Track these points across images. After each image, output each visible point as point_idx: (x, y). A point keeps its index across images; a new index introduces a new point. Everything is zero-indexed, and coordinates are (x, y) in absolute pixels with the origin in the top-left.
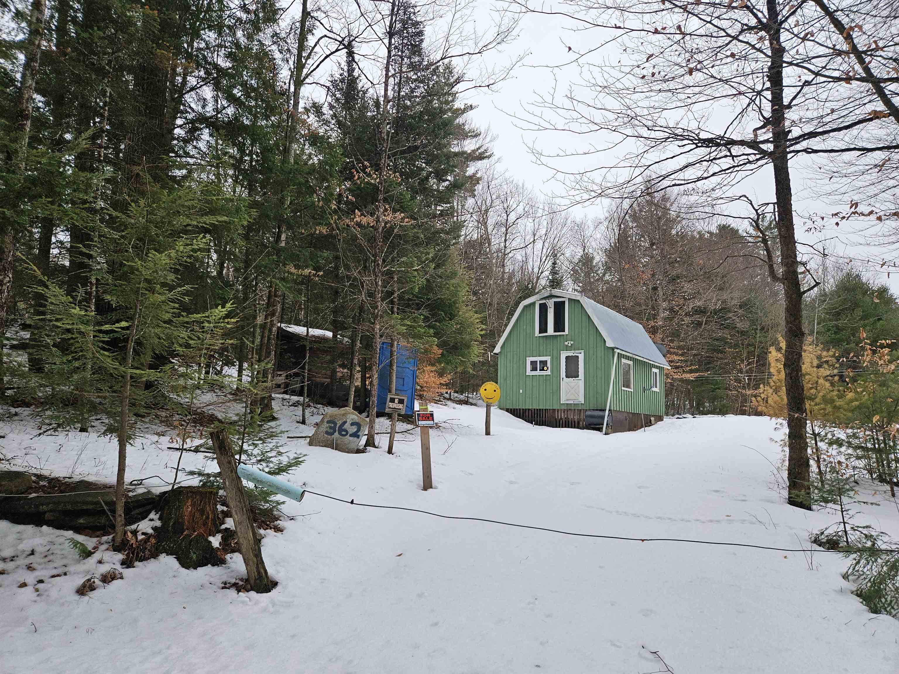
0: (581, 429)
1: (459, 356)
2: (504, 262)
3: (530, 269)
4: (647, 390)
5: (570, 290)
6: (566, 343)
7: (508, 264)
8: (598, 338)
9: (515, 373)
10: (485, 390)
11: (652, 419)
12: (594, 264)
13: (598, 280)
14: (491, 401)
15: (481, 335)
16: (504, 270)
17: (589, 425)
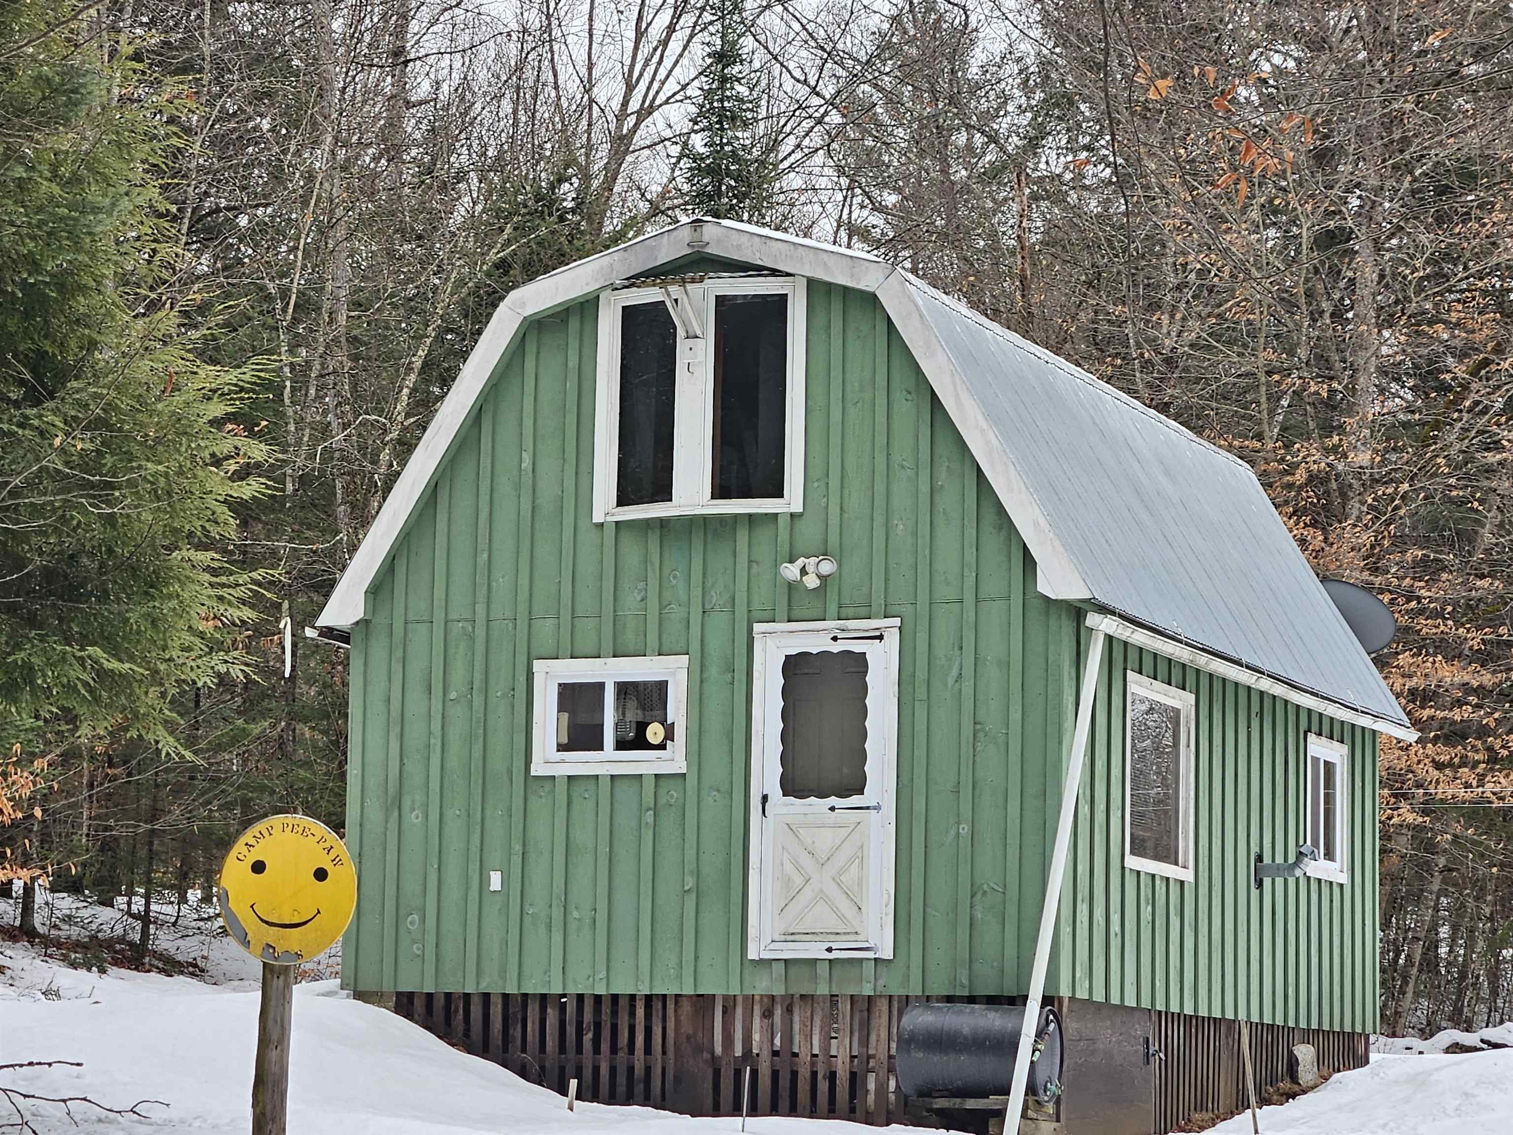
0: (869, 1120)
1: (85, 641)
2: (401, 31)
3: (572, 86)
4: (1277, 870)
5: (827, 226)
6: (791, 571)
7: (429, 45)
8: (993, 542)
9: (454, 761)
10: (259, 867)
11: (1305, 1053)
12: (974, 72)
13: (994, 174)
14: (293, 940)
15: (237, 506)
16: (401, 84)
17: (927, 1092)
